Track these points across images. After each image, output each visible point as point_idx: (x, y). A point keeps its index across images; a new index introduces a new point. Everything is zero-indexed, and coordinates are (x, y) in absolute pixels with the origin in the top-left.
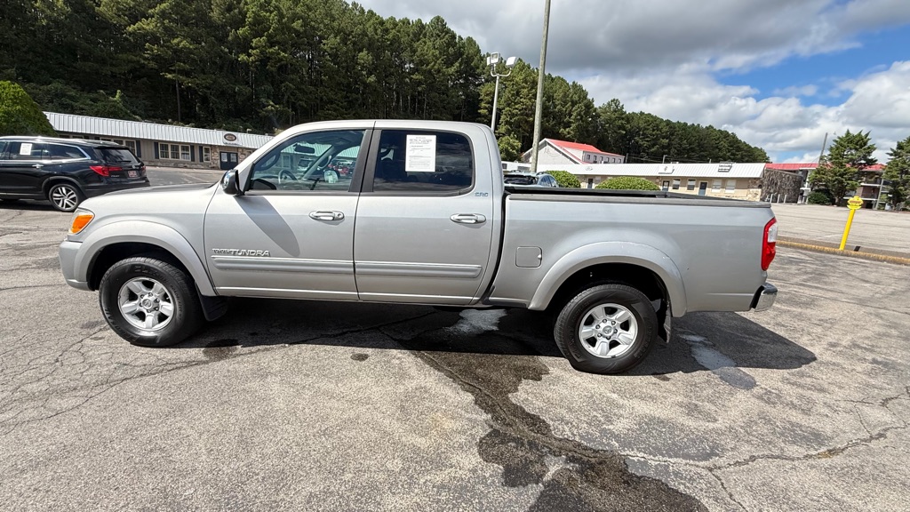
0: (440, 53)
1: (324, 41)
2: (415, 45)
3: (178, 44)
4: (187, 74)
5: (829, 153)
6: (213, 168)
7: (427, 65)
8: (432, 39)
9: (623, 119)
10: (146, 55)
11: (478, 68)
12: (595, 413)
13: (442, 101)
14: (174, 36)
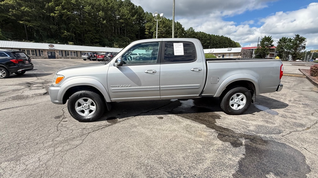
0: (129, 12)
1: (85, 8)
2: (120, 9)
3: (24, 9)
4: (29, 21)
5: (260, 43)
6: (45, 58)
7: (125, 16)
8: (126, 7)
9: (194, 34)
10: (10, 14)
11: (143, 17)
12: (242, 126)
13: (132, 30)
14: (21, 6)
